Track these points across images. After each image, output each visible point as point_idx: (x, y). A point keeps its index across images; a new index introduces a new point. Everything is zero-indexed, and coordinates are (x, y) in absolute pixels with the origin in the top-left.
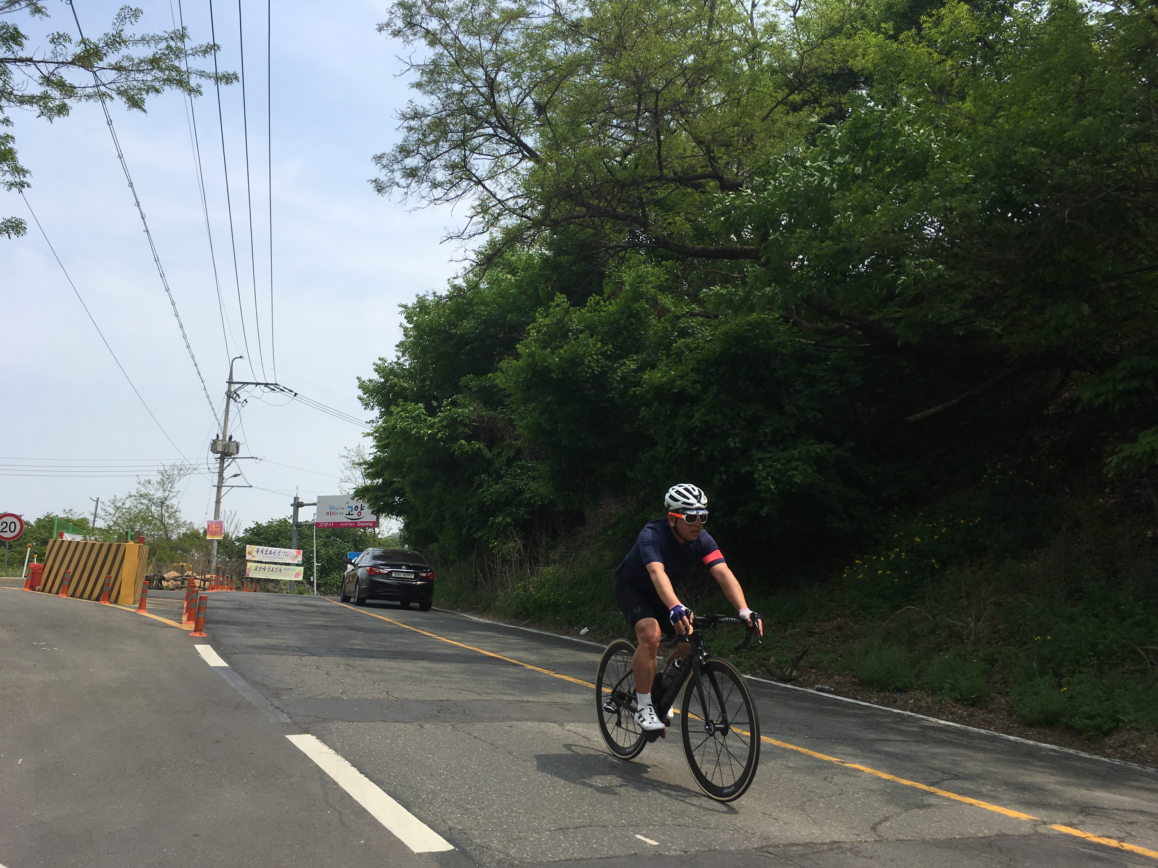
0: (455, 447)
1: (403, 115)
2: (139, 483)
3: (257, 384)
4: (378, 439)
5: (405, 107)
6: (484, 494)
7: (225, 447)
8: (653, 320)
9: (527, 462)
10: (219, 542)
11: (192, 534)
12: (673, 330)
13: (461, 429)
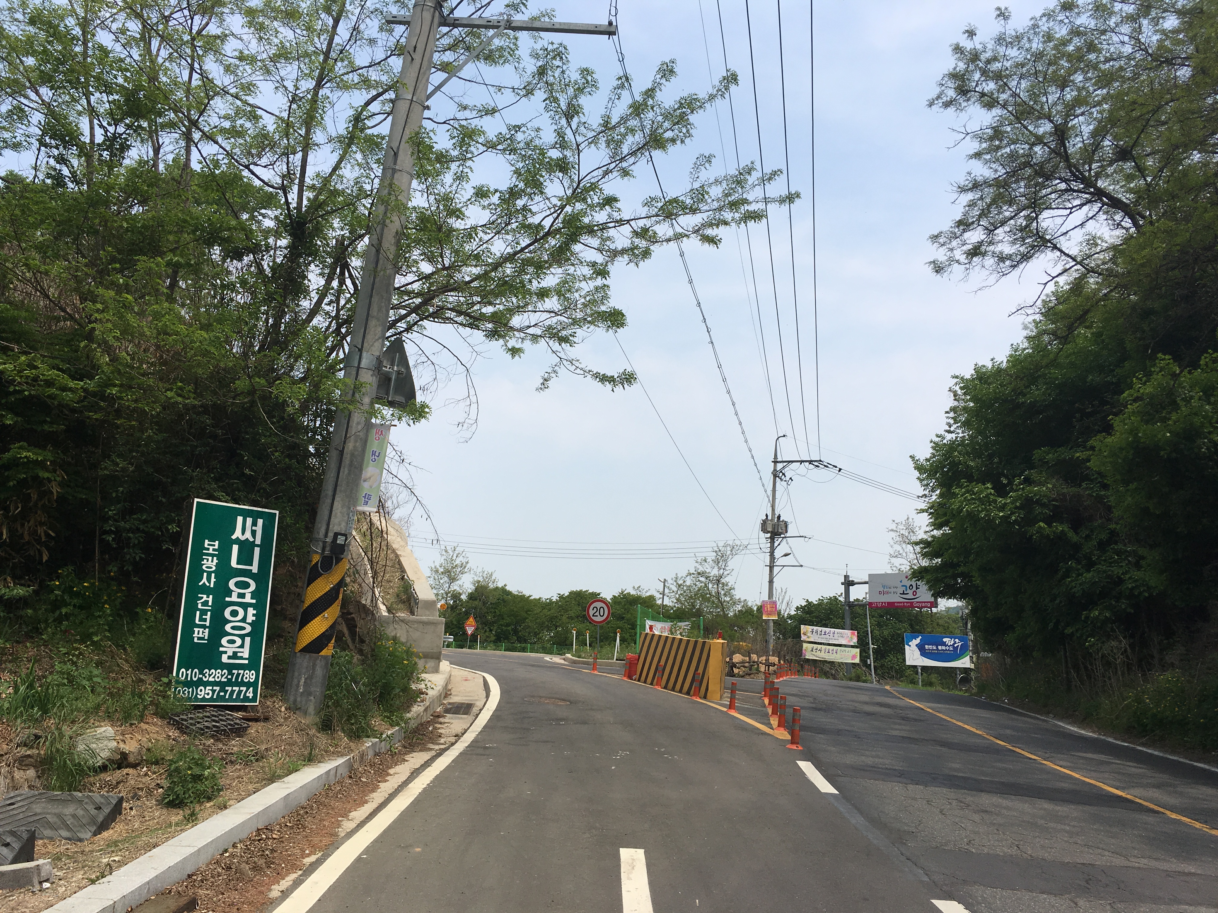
0: (1033, 530)
1: (960, 188)
2: (697, 562)
3: (801, 462)
4: (934, 516)
5: (962, 180)
6: (1073, 584)
7: (774, 526)
9: (1125, 545)
10: (774, 621)
13: (1038, 510)
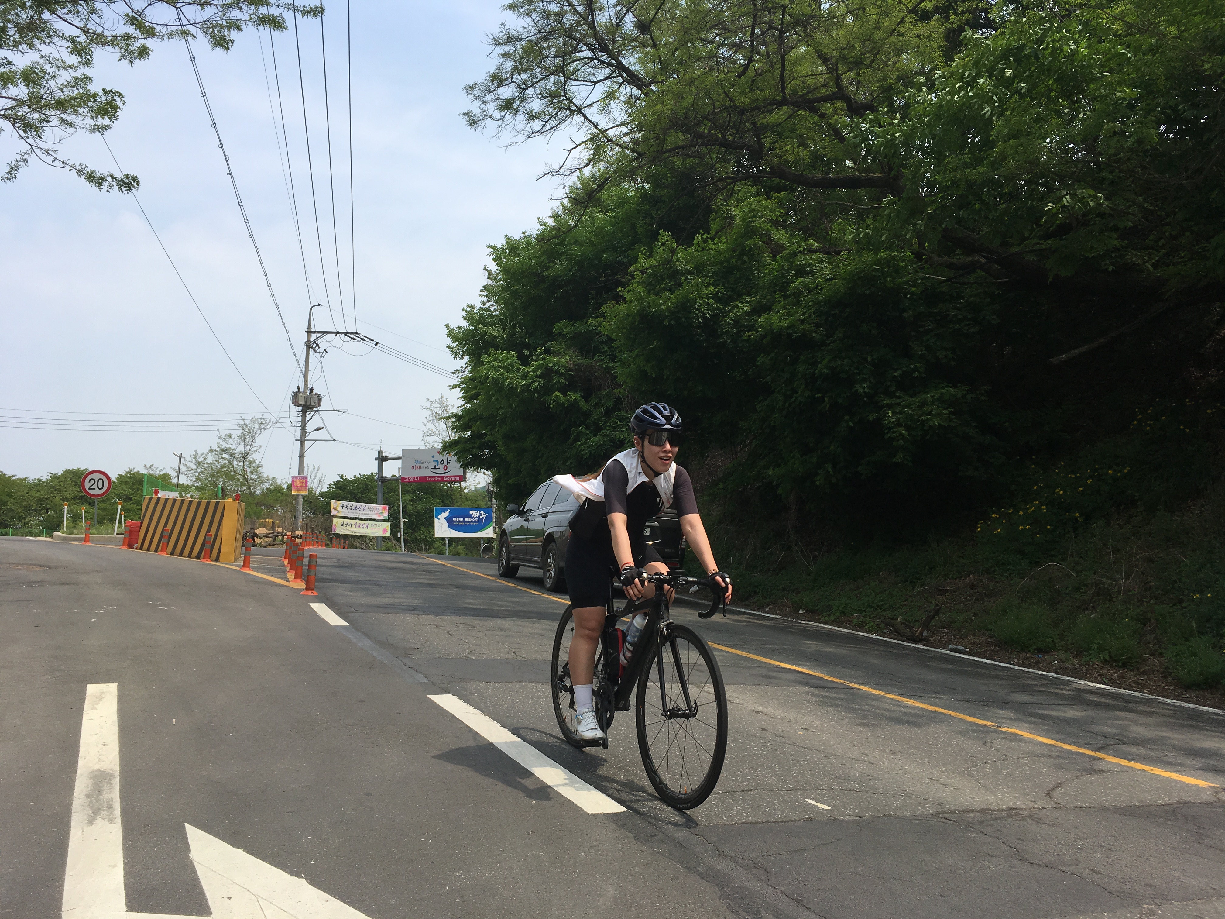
0: (550, 399)
1: (494, 39)
2: (220, 438)
3: (337, 333)
4: (467, 390)
6: (582, 447)
7: (306, 399)
8: (767, 258)
10: (304, 497)
11: (275, 489)
12: (790, 269)
13: (556, 379)
